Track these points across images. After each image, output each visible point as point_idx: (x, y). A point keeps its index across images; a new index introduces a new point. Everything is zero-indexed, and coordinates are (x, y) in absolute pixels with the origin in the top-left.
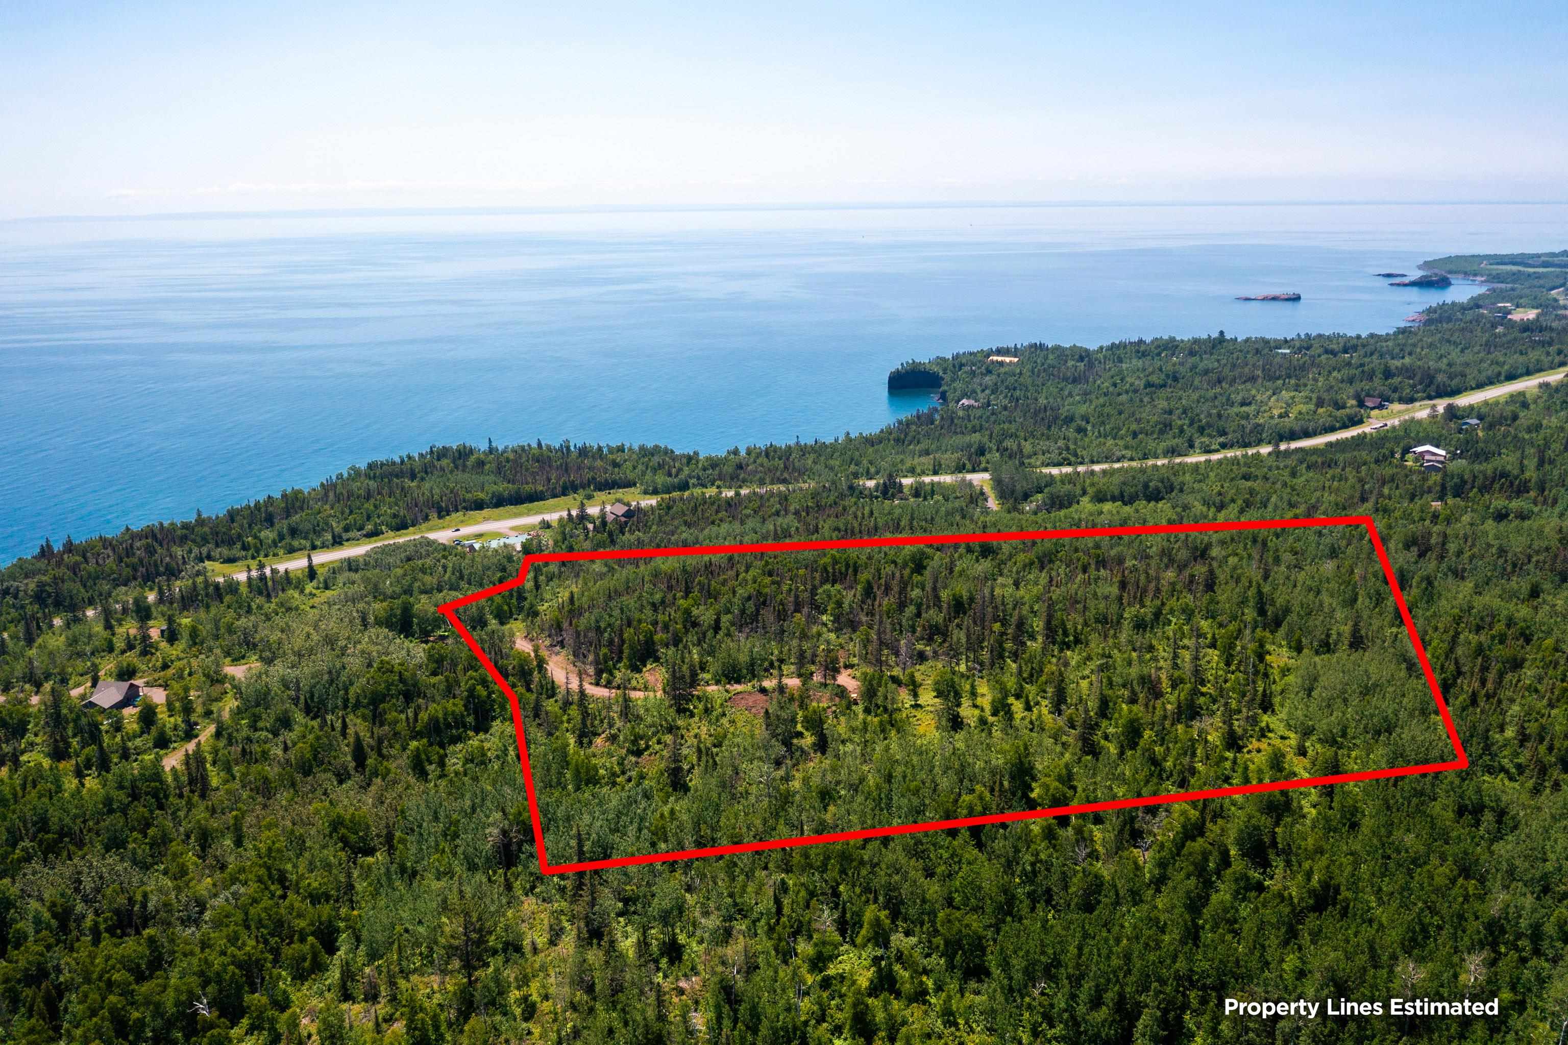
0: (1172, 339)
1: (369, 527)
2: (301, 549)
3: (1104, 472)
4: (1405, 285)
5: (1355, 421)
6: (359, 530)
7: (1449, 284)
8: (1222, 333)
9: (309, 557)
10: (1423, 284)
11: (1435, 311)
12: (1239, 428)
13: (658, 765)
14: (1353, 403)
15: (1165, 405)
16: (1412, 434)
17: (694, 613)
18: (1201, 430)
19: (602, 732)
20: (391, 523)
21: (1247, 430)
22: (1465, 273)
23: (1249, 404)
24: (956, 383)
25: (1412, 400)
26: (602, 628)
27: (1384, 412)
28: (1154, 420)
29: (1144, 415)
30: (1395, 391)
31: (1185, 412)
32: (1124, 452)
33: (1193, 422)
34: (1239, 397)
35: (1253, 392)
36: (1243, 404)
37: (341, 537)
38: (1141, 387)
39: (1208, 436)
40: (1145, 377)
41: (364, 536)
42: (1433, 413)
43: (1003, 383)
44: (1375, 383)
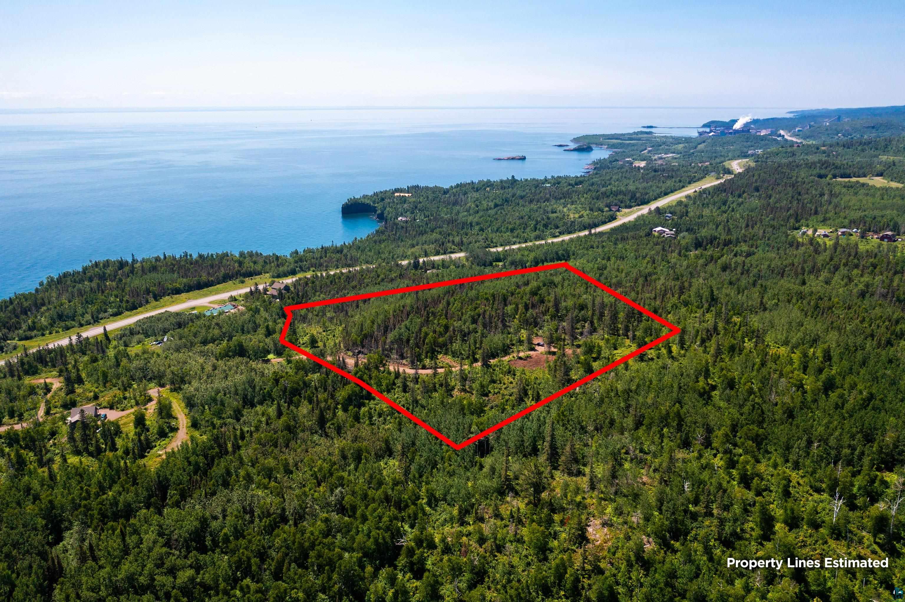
0: (489, 181)
3: (519, 249)
4: (571, 150)
5: (613, 218)
7: (592, 150)
8: (513, 177)
10: (579, 150)
11: (597, 163)
12: (565, 224)
13: (502, 399)
14: (607, 209)
15: (517, 214)
16: (647, 223)
17: (456, 325)
18: (546, 226)
19: (453, 388)
20: (126, 306)
21: (569, 225)
22: (596, 144)
23: (556, 212)
24: (388, 209)
25: (630, 207)
26: (405, 339)
27: (622, 213)
28: (518, 222)
29: (510, 220)
30: (622, 202)
31: (529, 217)
32: (515, 239)
33: (537, 223)
34: (550, 209)
35: (555, 206)
36: (553, 212)
37: (97, 317)
38: (493, 206)
39: (551, 229)
40: (492, 201)
41: (111, 315)
42: (650, 212)
43: (416, 207)
44: (611, 199)
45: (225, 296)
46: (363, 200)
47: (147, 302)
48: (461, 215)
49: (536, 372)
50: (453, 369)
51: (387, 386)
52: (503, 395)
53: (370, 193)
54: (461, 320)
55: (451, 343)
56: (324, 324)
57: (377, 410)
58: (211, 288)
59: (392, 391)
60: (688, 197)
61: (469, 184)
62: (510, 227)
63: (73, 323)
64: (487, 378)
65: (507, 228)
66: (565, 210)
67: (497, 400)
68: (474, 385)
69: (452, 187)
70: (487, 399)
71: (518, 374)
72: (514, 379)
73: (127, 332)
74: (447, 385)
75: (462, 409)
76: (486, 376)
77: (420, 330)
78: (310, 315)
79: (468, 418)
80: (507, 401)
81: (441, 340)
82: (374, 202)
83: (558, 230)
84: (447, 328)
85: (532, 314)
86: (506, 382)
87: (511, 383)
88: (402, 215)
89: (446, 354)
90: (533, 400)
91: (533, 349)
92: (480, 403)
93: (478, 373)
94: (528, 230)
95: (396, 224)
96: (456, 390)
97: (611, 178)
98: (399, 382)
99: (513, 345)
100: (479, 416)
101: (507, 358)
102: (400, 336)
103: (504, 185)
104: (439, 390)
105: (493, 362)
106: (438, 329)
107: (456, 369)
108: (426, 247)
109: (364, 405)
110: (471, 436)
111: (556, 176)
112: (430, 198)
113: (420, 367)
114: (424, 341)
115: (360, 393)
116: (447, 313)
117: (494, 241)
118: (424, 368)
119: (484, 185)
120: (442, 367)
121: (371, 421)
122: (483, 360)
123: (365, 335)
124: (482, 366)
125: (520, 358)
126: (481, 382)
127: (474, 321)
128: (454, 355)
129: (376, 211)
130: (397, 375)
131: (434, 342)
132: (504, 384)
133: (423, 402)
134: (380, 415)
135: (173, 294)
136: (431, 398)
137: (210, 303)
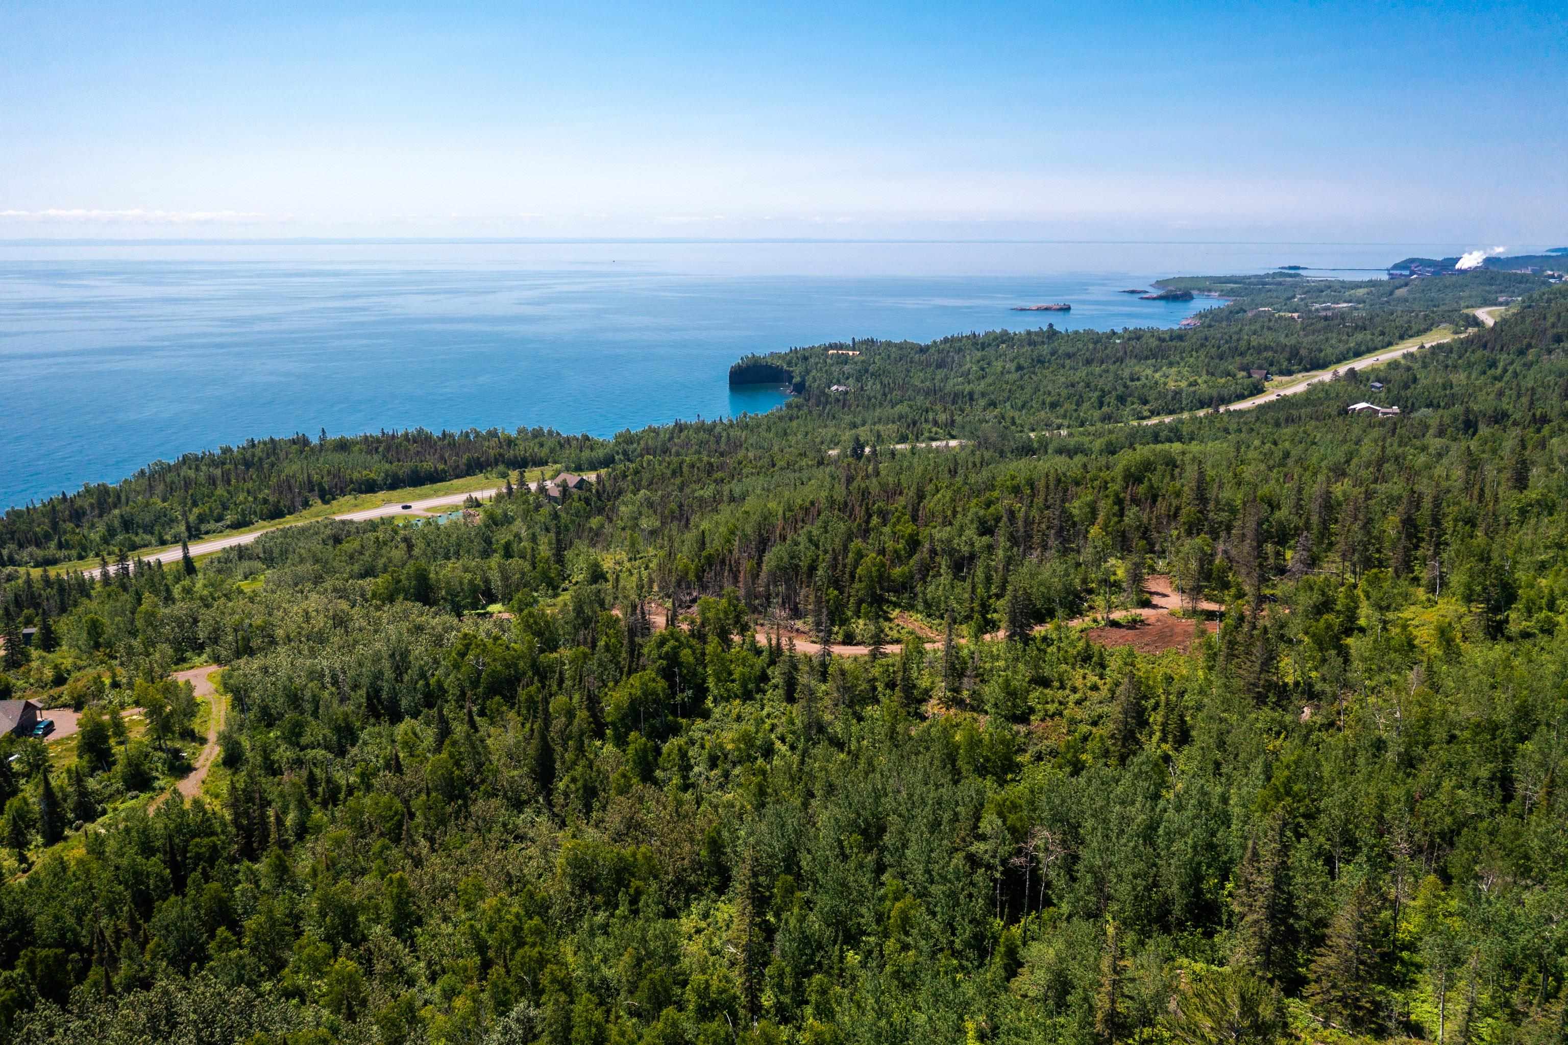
0: (1005, 333)
1: (229, 518)
2: (145, 546)
4: (1154, 299)
5: (1258, 390)
6: (217, 521)
7: (1192, 297)
9: (185, 547)
10: (1168, 298)
11: (1208, 314)
12: (1162, 395)
13: (1069, 732)
14: (1244, 374)
15: (1063, 379)
16: (1333, 395)
17: (937, 536)
18: (1122, 399)
19: (926, 695)
20: (262, 511)
21: (1169, 397)
22: (1199, 289)
23: (1138, 379)
24: (814, 373)
25: (1290, 373)
26: (804, 564)
27: (1274, 383)
28: (1064, 392)
29: (1049, 388)
30: (1271, 365)
31: (1088, 385)
32: (1060, 421)
33: (1104, 394)
34: (1126, 374)
35: (1137, 369)
36: (1132, 380)
37: (198, 529)
38: (1013, 369)
39: (1133, 403)
40: (1012, 361)
41: (228, 527)
42: (1337, 378)
43: (867, 371)
44: (1248, 358)
45: (459, 499)
46: (769, 360)
47: (306, 504)
48: (951, 383)
49: (1165, 662)
50: (928, 646)
51: (744, 685)
52: (1073, 721)
53: (784, 350)
54: (951, 524)
55: (924, 579)
56: (633, 545)
57: (707, 745)
58: (439, 485)
59: (758, 696)
60: (1409, 356)
61: (968, 337)
62: (1048, 400)
63: (148, 537)
64: (1024, 670)
65: (1044, 403)
66: (1157, 375)
67: (1054, 736)
68: (986, 690)
69: (935, 342)
70: (1023, 729)
71: (1114, 664)
72: (1102, 677)
73: (234, 555)
74: (909, 687)
75: (951, 757)
76: (1021, 666)
77: (846, 549)
78: (608, 528)
79: (971, 784)
80: (1085, 739)
81: (897, 571)
82: (789, 364)
83: (1146, 407)
84: (914, 544)
85: (1139, 519)
86: (1079, 683)
87: (1095, 688)
88: (839, 383)
89: (911, 607)
90: (1164, 739)
91: (1146, 604)
92: (1003, 742)
93: (997, 658)
94: (1086, 405)
95: (827, 396)
96: (934, 701)
97: (1241, 330)
98: (777, 675)
99: (1090, 591)
100: (1002, 783)
101: (1077, 624)
102: (792, 558)
103: (1031, 339)
104: (885, 700)
105: (1038, 631)
106: (890, 545)
107: (936, 647)
108: (880, 427)
109: (675, 730)
110: (979, 847)
111: (1131, 328)
112: (893, 356)
113: (840, 638)
114: (852, 577)
115: (668, 697)
116: (915, 510)
117: (1018, 422)
118: (849, 640)
119: (995, 339)
120: (898, 641)
121: (685, 778)
122: (1013, 621)
123: (709, 558)
124: (1010, 637)
125: (1115, 624)
126: (1007, 682)
127: (986, 529)
128: (931, 609)
129: (793, 377)
130: (775, 653)
131: (881, 576)
132: (1074, 690)
133: (838, 728)
134: (713, 762)
135: (361, 492)
136: (860, 719)
137: (428, 510)
